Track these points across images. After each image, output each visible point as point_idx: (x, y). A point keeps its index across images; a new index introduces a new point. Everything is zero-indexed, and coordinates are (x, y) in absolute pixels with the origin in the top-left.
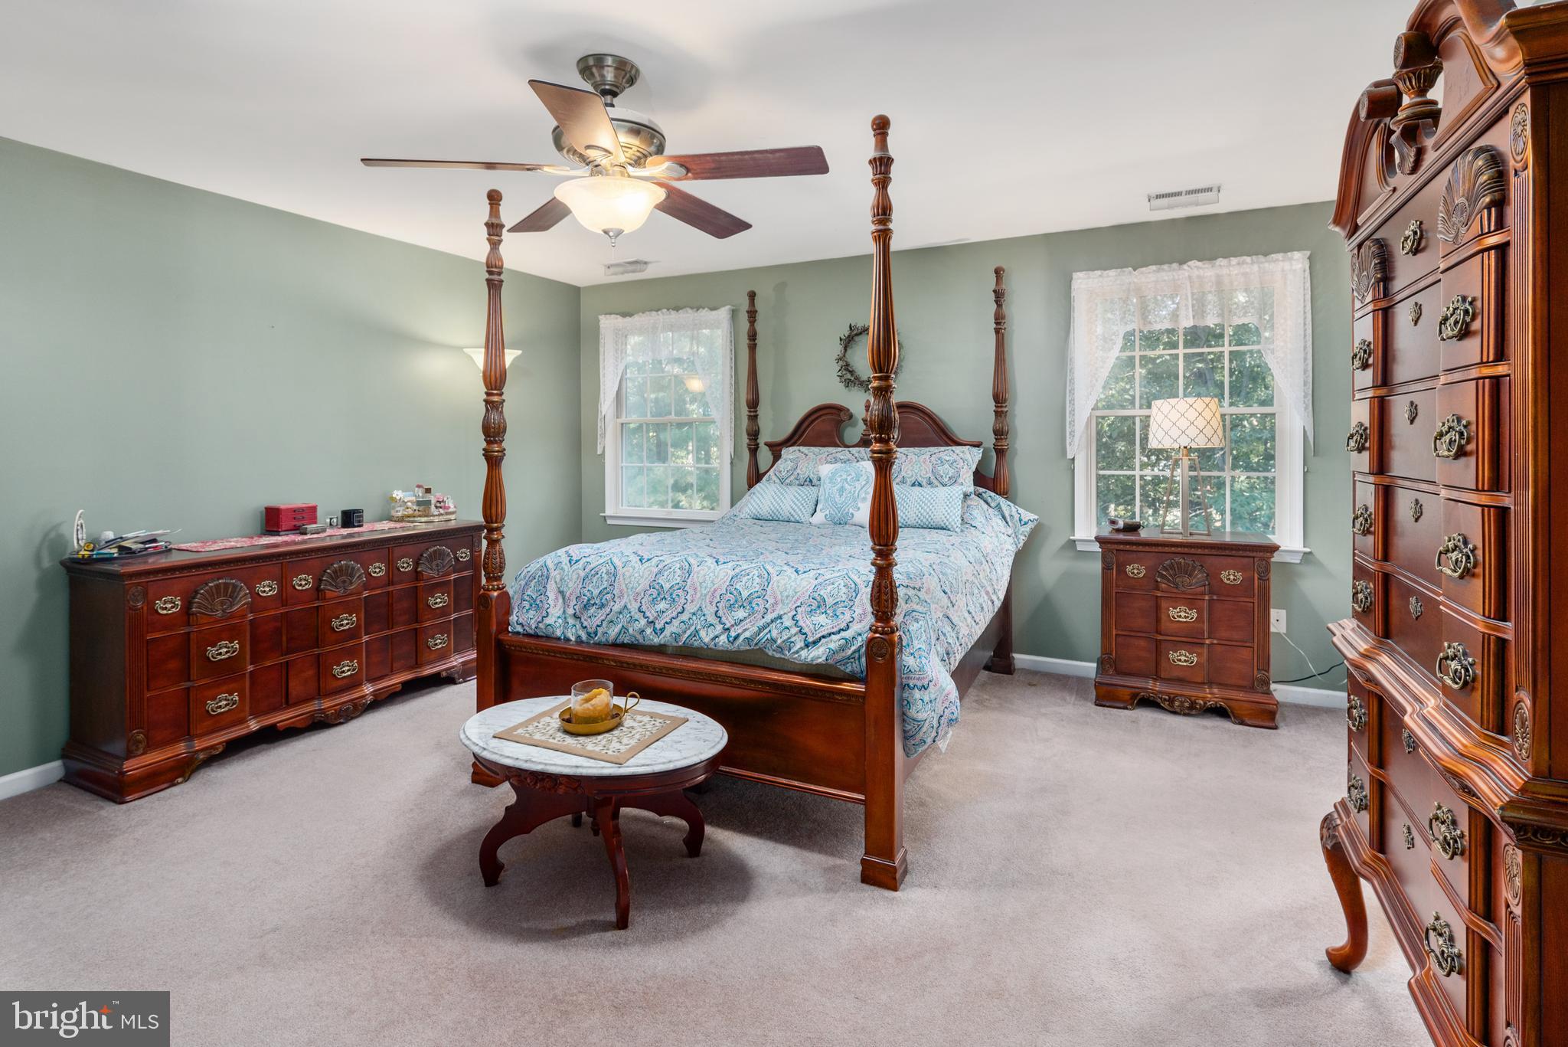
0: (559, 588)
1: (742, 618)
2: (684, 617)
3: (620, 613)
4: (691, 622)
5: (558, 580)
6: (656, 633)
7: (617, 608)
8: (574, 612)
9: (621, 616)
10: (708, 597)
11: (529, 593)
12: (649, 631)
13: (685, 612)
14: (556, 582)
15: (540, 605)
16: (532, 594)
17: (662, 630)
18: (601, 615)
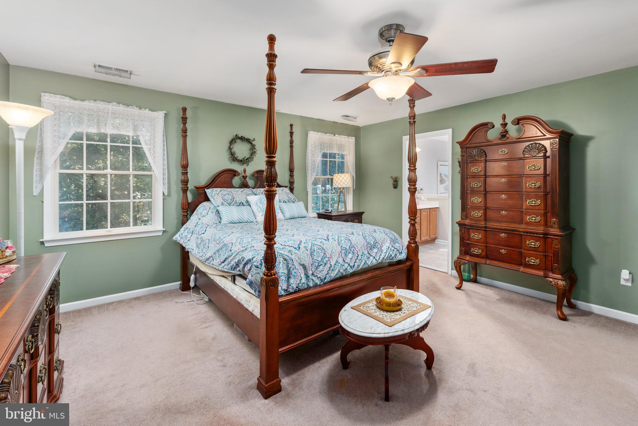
0: (300, 263)
1: (376, 252)
2: (359, 257)
3: (335, 264)
4: (362, 259)
5: (297, 259)
6: (351, 268)
7: (333, 263)
8: (312, 272)
9: (336, 266)
10: (363, 247)
11: (281, 271)
12: (349, 268)
13: (359, 256)
14: (297, 261)
15: (296, 275)
16: (283, 271)
17: (354, 266)
18: (326, 269)
